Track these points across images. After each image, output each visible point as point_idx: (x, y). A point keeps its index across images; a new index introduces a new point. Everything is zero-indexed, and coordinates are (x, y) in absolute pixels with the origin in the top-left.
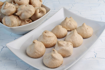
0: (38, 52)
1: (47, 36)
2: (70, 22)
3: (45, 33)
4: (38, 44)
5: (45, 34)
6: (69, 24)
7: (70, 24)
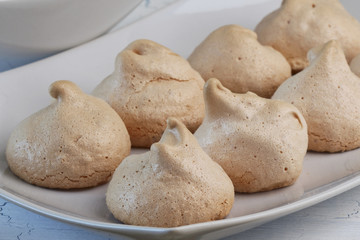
0: (81, 146)
1: (144, 73)
2: (311, 14)
3: (139, 52)
4: (81, 105)
5: (137, 57)
6: (305, 27)
7: (313, 25)
